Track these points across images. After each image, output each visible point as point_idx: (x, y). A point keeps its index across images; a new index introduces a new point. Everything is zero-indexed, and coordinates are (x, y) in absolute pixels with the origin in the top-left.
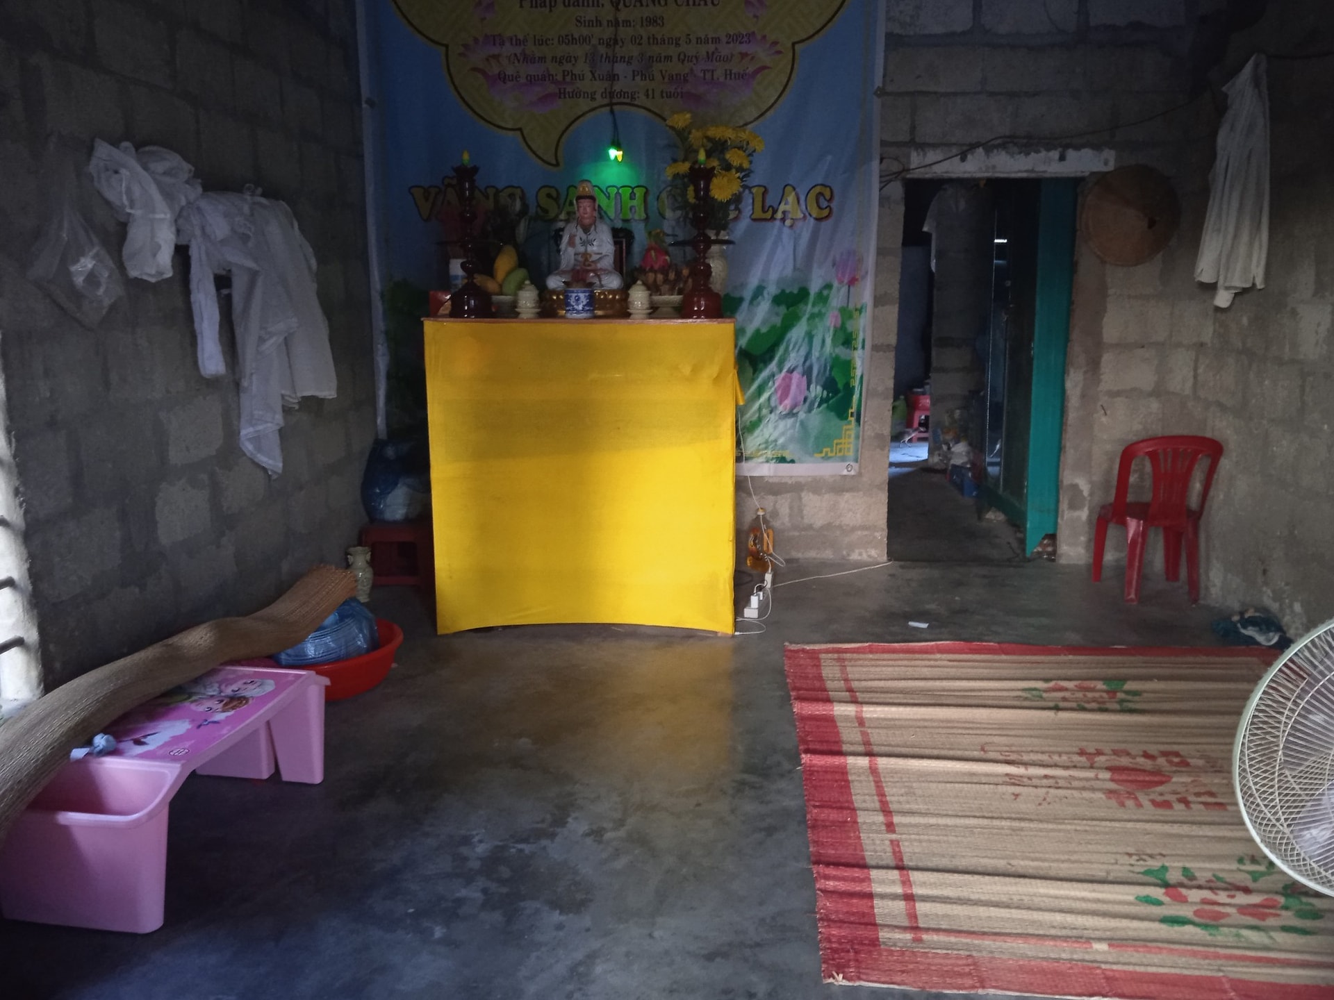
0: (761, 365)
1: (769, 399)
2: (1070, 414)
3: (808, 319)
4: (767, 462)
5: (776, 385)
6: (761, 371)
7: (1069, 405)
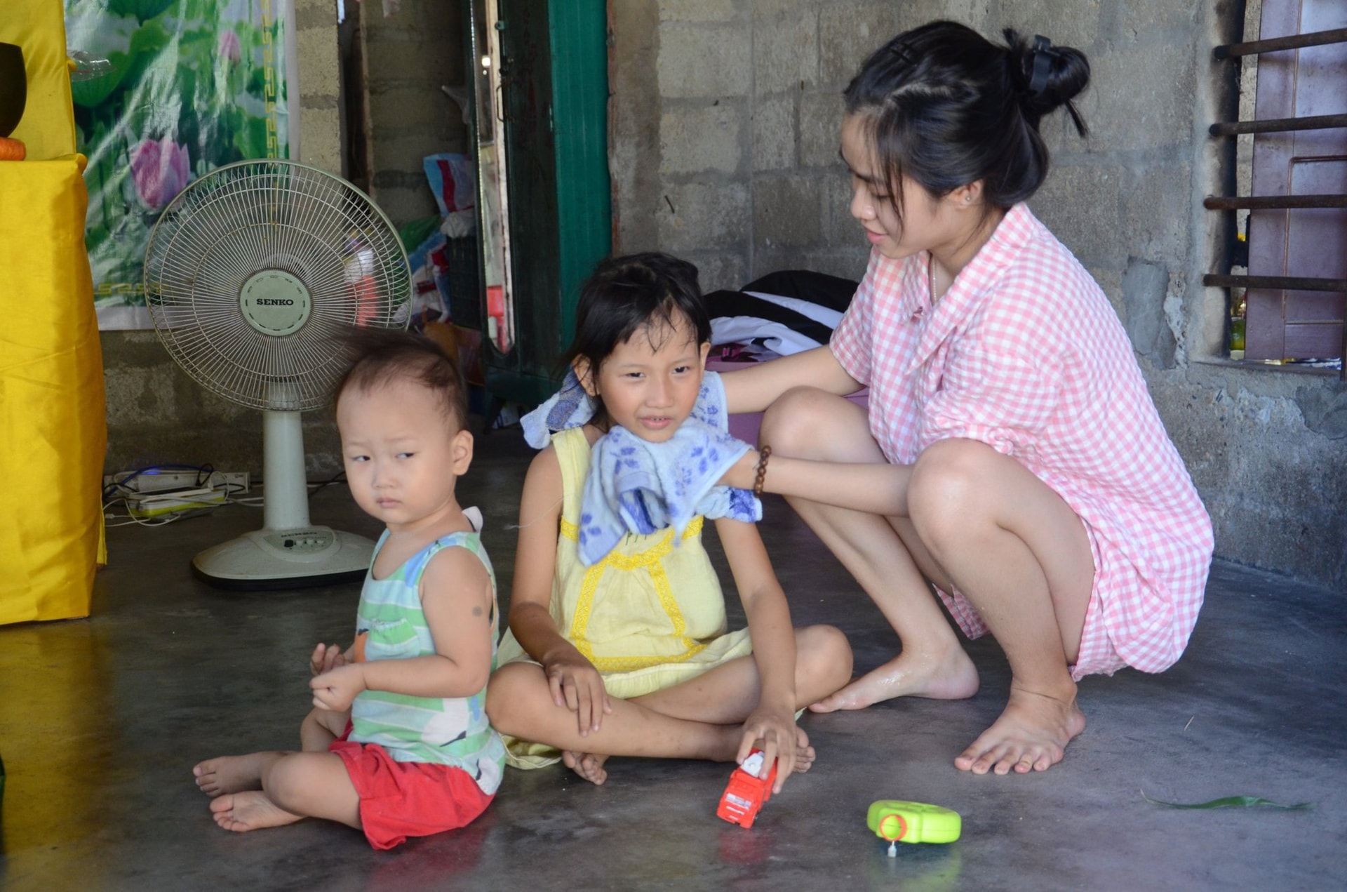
0: (100, 125)
1: (121, 188)
2: (622, 211)
3: (181, 42)
4: (128, 303)
5: (132, 162)
6: (101, 137)
7: (620, 196)
